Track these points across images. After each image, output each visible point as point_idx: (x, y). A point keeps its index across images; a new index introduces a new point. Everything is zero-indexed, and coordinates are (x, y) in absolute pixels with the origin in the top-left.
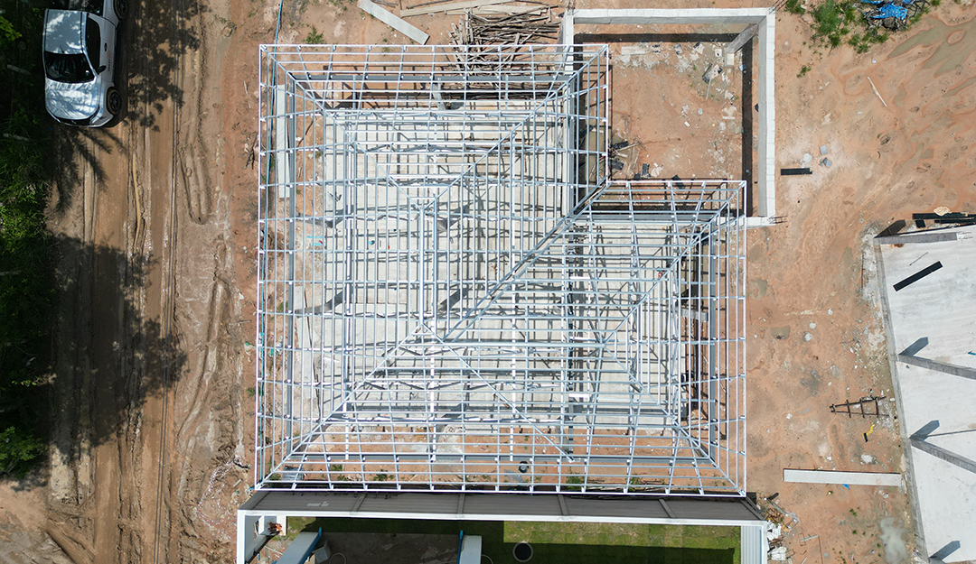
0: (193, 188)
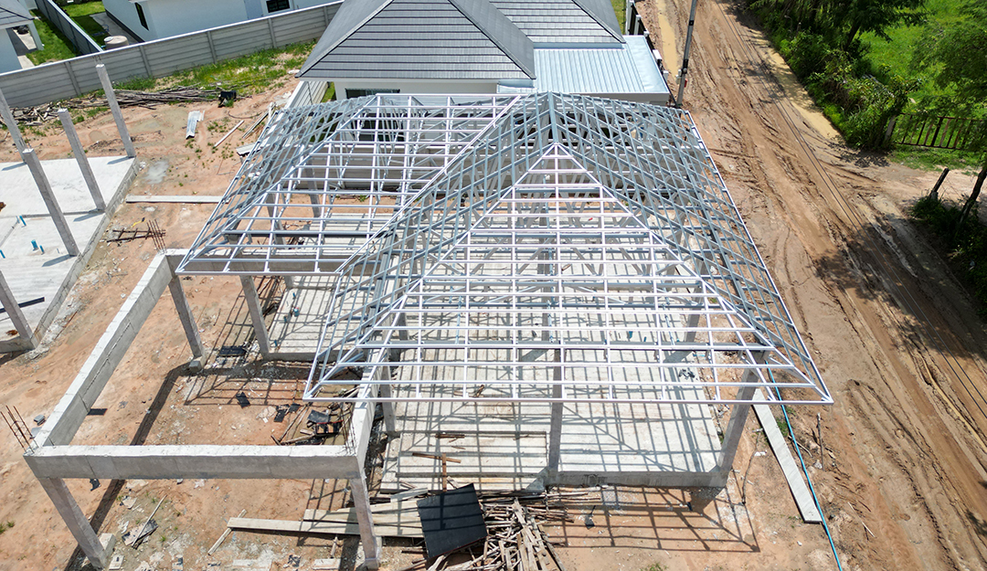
0: (884, 416)
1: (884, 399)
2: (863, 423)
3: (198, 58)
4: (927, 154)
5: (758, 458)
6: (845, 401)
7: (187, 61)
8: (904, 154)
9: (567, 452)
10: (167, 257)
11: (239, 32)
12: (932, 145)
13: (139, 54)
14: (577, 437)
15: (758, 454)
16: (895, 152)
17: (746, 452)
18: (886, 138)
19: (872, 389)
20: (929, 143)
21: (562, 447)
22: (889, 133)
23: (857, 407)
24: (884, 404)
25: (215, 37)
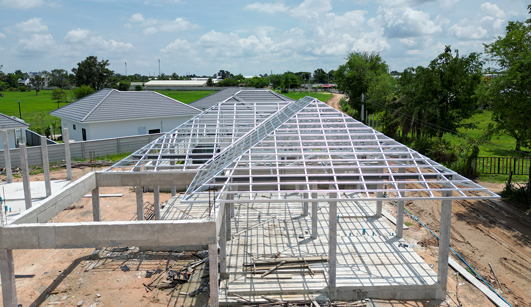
1: (524, 265)
2: (518, 276)
3: (111, 151)
4: (497, 177)
5: (461, 286)
6: (502, 268)
7: (104, 152)
8: (485, 178)
9: (339, 278)
10: (96, 173)
11: (134, 140)
12: (499, 173)
13: (81, 146)
14: (344, 272)
15: (460, 284)
16: (480, 177)
17: (453, 284)
18: (474, 170)
19: (515, 261)
20: (497, 172)
21: (337, 276)
22: (474, 168)
23: (510, 269)
24: (526, 267)
25: (121, 141)
